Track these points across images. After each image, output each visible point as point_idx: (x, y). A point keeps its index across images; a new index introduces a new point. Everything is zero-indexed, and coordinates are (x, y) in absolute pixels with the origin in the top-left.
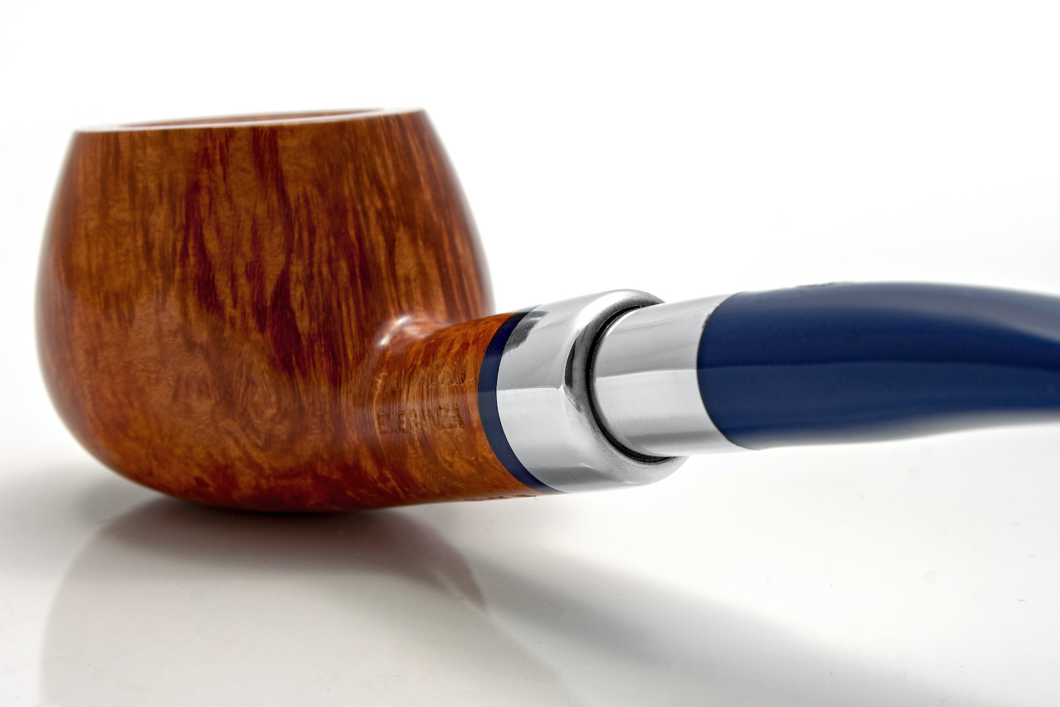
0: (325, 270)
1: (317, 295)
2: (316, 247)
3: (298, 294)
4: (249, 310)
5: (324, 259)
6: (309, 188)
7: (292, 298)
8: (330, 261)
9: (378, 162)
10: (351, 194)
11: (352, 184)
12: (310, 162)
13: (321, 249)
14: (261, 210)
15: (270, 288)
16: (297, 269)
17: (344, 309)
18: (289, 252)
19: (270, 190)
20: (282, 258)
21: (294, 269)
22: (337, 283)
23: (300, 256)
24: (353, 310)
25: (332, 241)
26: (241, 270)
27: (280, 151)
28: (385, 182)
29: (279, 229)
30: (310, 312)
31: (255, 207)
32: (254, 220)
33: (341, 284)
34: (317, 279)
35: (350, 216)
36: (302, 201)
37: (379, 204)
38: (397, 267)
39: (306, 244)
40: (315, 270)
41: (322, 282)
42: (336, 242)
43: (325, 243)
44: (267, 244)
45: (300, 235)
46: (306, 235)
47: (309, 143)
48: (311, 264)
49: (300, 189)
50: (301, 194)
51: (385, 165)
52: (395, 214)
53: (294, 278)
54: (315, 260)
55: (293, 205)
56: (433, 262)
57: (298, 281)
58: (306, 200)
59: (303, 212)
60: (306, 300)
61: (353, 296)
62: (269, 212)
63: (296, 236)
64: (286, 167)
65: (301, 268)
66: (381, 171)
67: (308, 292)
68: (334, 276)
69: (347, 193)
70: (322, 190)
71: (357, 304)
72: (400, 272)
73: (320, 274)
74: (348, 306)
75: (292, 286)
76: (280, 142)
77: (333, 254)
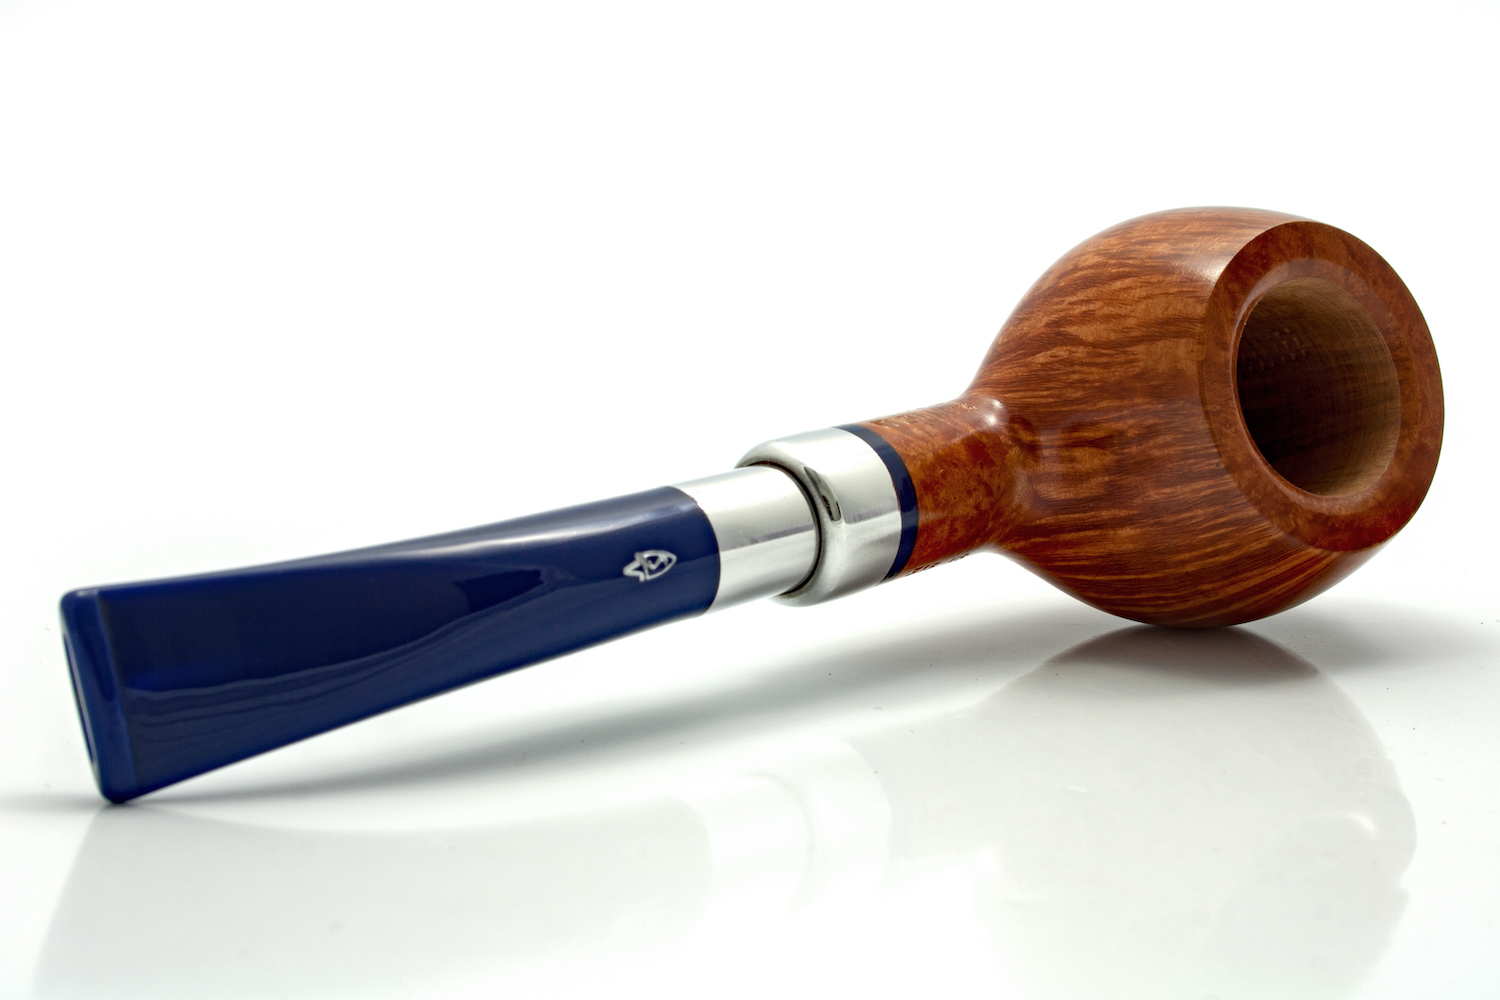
0: (1076, 377)
1: (1058, 369)
2: (1094, 369)
3: (1062, 353)
4: (1062, 314)
5: (1085, 376)
6: (1141, 364)
7: (1060, 348)
8: (1083, 381)
9: (1168, 438)
10: (1137, 405)
11: (1145, 407)
12: (1163, 367)
13: (1092, 373)
14: (1131, 322)
15: (1072, 330)
16: (1080, 352)
17: (1045, 393)
18: (1093, 345)
19: (1144, 329)
20: (1090, 339)
21: (1081, 349)
22: (1065, 388)
23: (1089, 355)
24: (1043, 401)
25: (1097, 384)
26: (1091, 307)
27: (1175, 340)
28: (1151, 443)
29: (1113, 336)
30: (1048, 363)
31: (1134, 317)
32: (1125, 317)
33: (1064, 391)
34: (1070, 369)
35: (1117, 403)
36: (1132, 357)
37: (1130, 434)
38: (1081, 449)
39: (1097, 360)
40: (1077, 368)
41: (1068, 373)
42: (1098, 387)
43: (1097, 377)
44: (1103, 326)
45: (1106, 355)
46: (1105, 360)
47: (1180, 367)
48: (1082, 364)
49: (1141, 356)
50: (1137, 356)
51: (1167, 445)
52: (1125, 451)
53: (1074, 349)
54: (1085, 368)
55: (1129, 349)
56: (1095, 492)
57: (1072, 352)
58: (1132, 361)
59: (1122, 358)
60: (1056, 359)
61: (1056, 402)
62: (1127, 328)
63: (1105, 352)
64: (1161, 344)
65: (1079, 355)
66: (1161, 440)
67: (1062, 361)
68: (1071, 385)
69: (1136, 401)
70: (1138, 377)
71: (1048, 405)
72: (1078, 453)
73: (1074, 372)
74: (1047, 397)
75: (1069, 348)
76: (1183, 341)
77: (1088, 385)
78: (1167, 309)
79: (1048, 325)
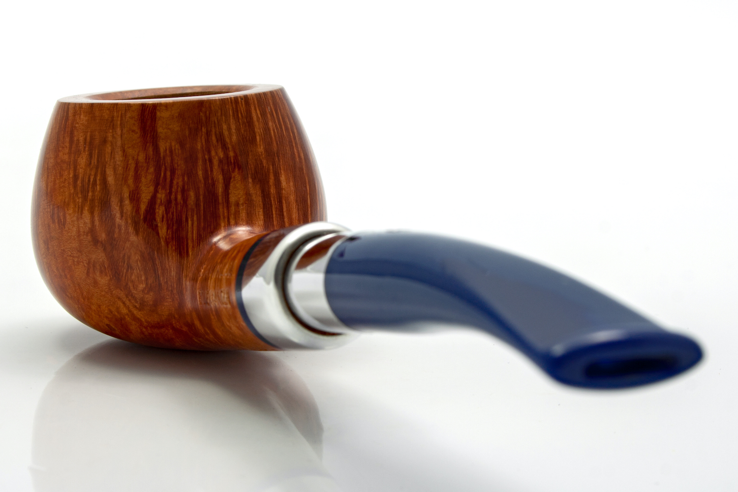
0: (179, 197)
1: (173, 213)
2: (175, 182)
3: (161, 212)
4: (130, 221)
5: (179, 189)
6: (173, 144)
7: (157, 214)
8: (183, 191)
9: (225, 127)
10: (202, 147)
11: (204, 141)
12: (176, 127)
13: (178, 183)
14: (141, 158)
15: (143, 207)
16: (161, 196)
17: (190, 222)
18: (157, 185)
19: (148, 144)
20: (152, 189)
21: (159, 195)
22: (187, 206)
23: (164, 188)
24: (195, 224)
25: (186, 179)
26: (126, 195)
27: (157, 119)
28: (228, 140)
29: (152, 170)
30: (168, 224)
31: (138, 155)
32: (137, 163)
33: (190, 206)
34: (174, 202)
35: (200, 163)
36: (168, 152)
37: (221, 155)
38: (230, 196)
39: (168, 180)
40: (173, 197)
41: (176, 204)
42: (188, 179)
43: (181, 179)
44: (143, 179)
45: (165, 174)
46: (168, 174)
47: (177, 115)
48: (170, 193)
49: (168, 144)
50: (168, 147)
51: (229, 129)
52: (232, 161)
53: (159, 201)
54: (173, 190)
55: (162, 154)
56: (259, 192)
57: (161, 204)
58: (171, 151)
59: (168, 159)
60: (165, 216)
61: (197, 214)
62: (146, 159)
63: (162, 174)
64: (160, 130)
65: (164, 195)
66: (226, 133)
67: (167, 211)
68: (185, 200)
69: (199, 148)
70: (182, 145)
71: (199, 219)
72: (233, 199)
73: (176, 199)
74: (192, 221)
75: (157, 207)
76: (158, 114)
77: (186, 187)
78: (133, 131)
79: (137, 232)
